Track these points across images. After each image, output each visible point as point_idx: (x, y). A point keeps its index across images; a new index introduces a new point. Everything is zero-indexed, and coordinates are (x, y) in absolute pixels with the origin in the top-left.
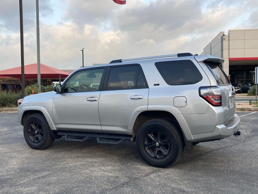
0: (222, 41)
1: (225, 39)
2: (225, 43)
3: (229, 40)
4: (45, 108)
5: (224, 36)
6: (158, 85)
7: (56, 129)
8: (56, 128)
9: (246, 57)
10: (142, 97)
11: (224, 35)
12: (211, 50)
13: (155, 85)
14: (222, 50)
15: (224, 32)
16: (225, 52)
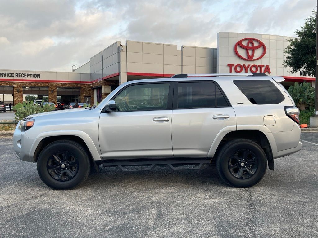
0: (119, 52)
1: (122, 50)
2: (123, 55)
3: (127, 52)
4: (85, 132)
5: (122, 47)
6: (243, 104)
7: (100, 159)
8: (101, 157)
9: (144, 72)
10: (227, 116)
11: (121, 45)
12: (102, 61)
13: (239, 104)
14: (119, 62)
15: (120, 42)
16: (123, 65)
